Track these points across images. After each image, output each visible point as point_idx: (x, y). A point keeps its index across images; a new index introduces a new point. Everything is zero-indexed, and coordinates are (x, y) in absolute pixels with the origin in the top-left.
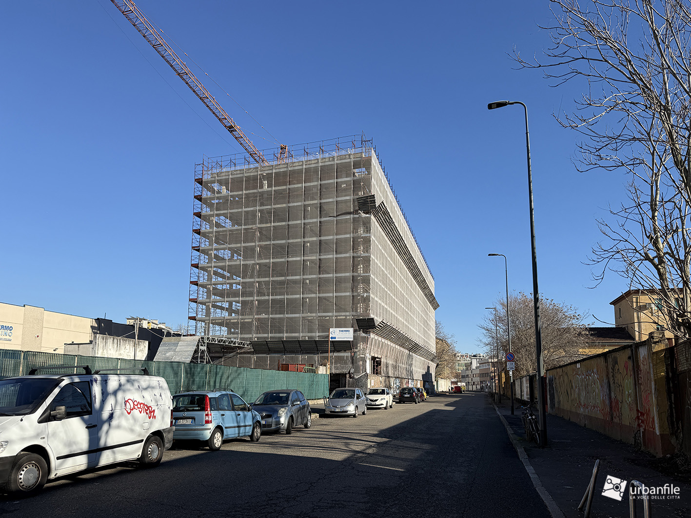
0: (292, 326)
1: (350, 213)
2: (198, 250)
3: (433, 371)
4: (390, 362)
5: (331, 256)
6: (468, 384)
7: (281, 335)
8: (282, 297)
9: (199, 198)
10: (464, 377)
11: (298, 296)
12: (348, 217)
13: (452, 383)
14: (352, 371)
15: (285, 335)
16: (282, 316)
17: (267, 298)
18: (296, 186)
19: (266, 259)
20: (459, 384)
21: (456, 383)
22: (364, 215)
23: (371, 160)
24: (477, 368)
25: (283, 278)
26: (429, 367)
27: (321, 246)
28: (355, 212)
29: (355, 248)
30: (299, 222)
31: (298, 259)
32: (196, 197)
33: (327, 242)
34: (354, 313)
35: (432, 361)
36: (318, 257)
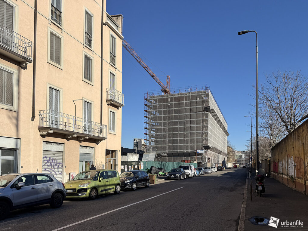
0: (181, 148)
1: (201, 111)
2: (146, 123)
3: (226, 160)
4: (213, 158)
5: (194, 126)
6: (240, 164)
7: (177, 151)
8: (177, 139)
9: (146, 105)
10: (238, 161)
11: (183, 138)
12: (200, 113)
13: (233, 164)
14: (202, 162)
15: (178, 151)
16: (177, 145)
17: (172, 139)
18: (182, 102)
19: (171, 126)
20: (236, 164)
21: (235, 164)
22: (206, 112)
23: (209, 94)
24: (244, 157)
25: (177, 133)
26: (224, 159)
27: (191, 122)
28: (203, 111)
29: (203, 123)
30: (183, 114)
31: (183, 126)
32: (145, 105)
33: (193, 121)
34: (202, 144)
35: (226, 156)
36: (190, 126)
